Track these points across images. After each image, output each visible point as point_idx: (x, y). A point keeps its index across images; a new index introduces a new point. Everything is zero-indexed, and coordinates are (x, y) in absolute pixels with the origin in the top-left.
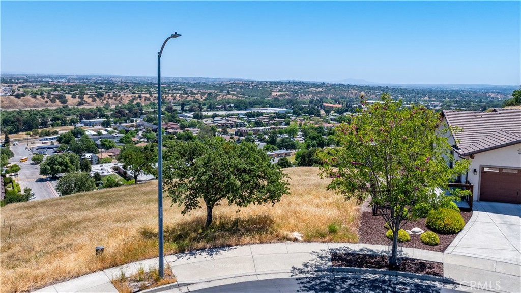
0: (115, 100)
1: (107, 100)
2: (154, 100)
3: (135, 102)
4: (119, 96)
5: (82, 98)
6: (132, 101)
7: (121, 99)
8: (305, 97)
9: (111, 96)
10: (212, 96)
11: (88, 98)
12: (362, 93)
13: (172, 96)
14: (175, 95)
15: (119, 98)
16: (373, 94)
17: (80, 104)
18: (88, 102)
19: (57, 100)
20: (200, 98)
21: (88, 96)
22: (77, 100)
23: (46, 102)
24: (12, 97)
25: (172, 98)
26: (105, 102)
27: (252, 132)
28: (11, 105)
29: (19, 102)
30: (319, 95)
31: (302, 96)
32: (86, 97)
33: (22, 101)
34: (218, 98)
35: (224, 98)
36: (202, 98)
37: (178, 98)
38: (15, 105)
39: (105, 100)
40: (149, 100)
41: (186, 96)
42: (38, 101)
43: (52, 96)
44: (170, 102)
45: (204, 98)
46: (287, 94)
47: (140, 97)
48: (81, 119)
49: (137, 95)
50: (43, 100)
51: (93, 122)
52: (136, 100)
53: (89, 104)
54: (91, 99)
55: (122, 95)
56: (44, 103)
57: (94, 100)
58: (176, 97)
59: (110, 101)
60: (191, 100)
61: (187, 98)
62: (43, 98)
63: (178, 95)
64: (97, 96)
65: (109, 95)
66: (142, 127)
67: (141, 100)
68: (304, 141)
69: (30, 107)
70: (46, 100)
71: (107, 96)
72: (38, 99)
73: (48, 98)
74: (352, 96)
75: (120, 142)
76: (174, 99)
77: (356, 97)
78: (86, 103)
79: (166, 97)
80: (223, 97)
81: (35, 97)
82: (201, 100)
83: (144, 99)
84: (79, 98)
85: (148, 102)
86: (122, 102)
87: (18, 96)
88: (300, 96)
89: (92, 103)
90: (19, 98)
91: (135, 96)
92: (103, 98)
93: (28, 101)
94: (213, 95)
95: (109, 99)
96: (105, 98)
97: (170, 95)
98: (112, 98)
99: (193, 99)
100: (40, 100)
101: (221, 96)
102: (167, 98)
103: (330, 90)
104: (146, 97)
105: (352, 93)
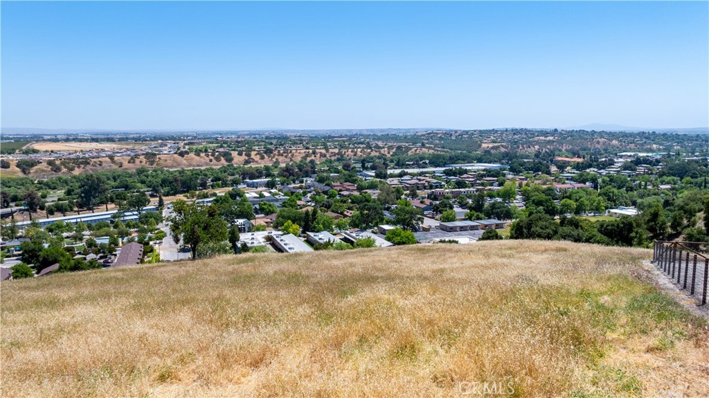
0: (286, 157)
1: (276, 157)
2: (330, 157)
3: (309, 159)
4: (291, 152)
5: (248, 155)
6: (305, 158)
7: (293, 155)
8: (529, 150)
9: (281, 152)
11: (256, 155)
12: (614, 142)
13: (352, 152)
14: (355, 150)
15: (290, 155)
16: (631, 143)
17: (247, 162)
18: (256, 160)
19: (222, 158)
20: (386, 153)
21: (256, 152)
22: (244, 157)
23: (211, 161)
24: (176, 155)
25: (352, 154)
26: (274, 160)
27: (450, 195)
28: (175, 164)
29: (183, 160)
30: (548, 147)
31: (524, 148)
32: (253, 153)
33: (185, 159)
34: (410, 153)
35: (418, 152)
36: (389, 153)
37: (359, 154)
38: (179, 165)
39: (274, 157)
40: (325, 156)
41: (369, 151)
42: (202, 160)
43: (217, 154)
44: (350, 159)
45: (391, 153)
46: (502, 146)
47: (314, 153)
48: (244, 178)
49: (311, 151)
50: (207, 158)
51: (257, 183)
52: (310, 157)
53: (257, 162)
54: (258, 156)
55: (293, 151)
56: (208, 161)
57: (262, 158)
58: (356, 152)
59: (281, 159)
60: (375, 156)
61: (370, 154)
62: (208, 156)
63: (359, 150)
64: (265, 152)
65: (279, 151)
66: (312, 188)
67: (315, 156)
68: (524, 207)
69: (193, 166)
70: (212, 158)
71: (276, 152)
72: (202, 157)
73: (213, 155)
74: (599, 146)
75: (283, 206)
76: (355, 155)
77: (604, 147)
78: (254, 161)
79: (345, 152)
80: (416, 150)
81: (199, 155)
82: (389, 155)
83: (318, 155)
84: (246, 155)
85: (324, 159)
86: (293, 159)
87: (182, 154)
88: (521, 148)
89: (260, 161)
90: (183, 156)
91: (308, 152)
92: (272, 155)
93: (192, 159)
94: (403, 149)
95: (279, 155)
96: (274, 155)
97: (350, 150)
98: (282, 155)
99: (377, 154)
100: (204, 159)
101: (413, 150)
102: (347, 153)
103: (565, 138)
104: (321, 153)
105: (598, 142)
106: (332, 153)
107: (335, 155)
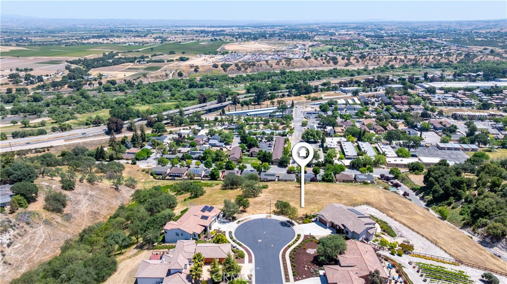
0: (374, 61)
1: (368, 61)
2: (407, 62)
3: (391, 63)
4: (378, 58)
5: (348, 59)
6: (387, 63)
7: (379, 61)
9: (372, 57)
10: (469, 57)
13: (425, 58)
15: (377, 60)
17: (347, 65)
18: (353, 63)
19: (331, 61)
20: (454, 60)
21: (354, 57)
22: (346, 61)
23: (324, 63)
24: (303, 59)
26: (366, 63)
27: (466, 117)
28: (302, 66)
29: (307, 63)
32: (352, 58)
33: (308, 62)
34: (475, 61)
35: (483, 59)
36: (456, 60)
37: (431, 60)
38: (304, 66)
39: (366, 61)
40: (403, 61)
41: (439, 58)
42: (318, 63)
43: (328, 58)
44: (422, 64)
45: (458, 60)
47: (395, 59)
49: (393, 57)
50: (322, 62)
52: (392, 62)
53: (353, 64)
54: (355, 60)
55: (381, 57)
56: (322, 64)
57: (358, 62)
59: (371, 62)
60: (443, 63)
61: (440, 60)
62: (322, 59)
64: (360, 58)
65: (370, 57)
67: (396, 61)
69: (313, 67)
70: (324, 61)
71: (368, 58)
72: (318, 61)
73: (325, 59)
75: (356, 115)
76: (427, 61)
78: (351, 64)
79: (419, 59)
80: (482, 58)
82: (455, 62)
83: (399, 61)
84: (347, 59)
85: (402, 64)
86: (379, 63)
87: (306, 59)
89: (356, 64)
90: (307, 60)
91: (391, 58)
92: (365, 60)
93: (312, 62)
94: (471, 56)
95: (369, 60)
97: (424, 57)
98: (372, 60)
99: (446, 61)
100: (320, 62)
101: (479, 58)
102: (421, 60)
104: (400, 59)
106: (409, 59)
107: (411, 61)
